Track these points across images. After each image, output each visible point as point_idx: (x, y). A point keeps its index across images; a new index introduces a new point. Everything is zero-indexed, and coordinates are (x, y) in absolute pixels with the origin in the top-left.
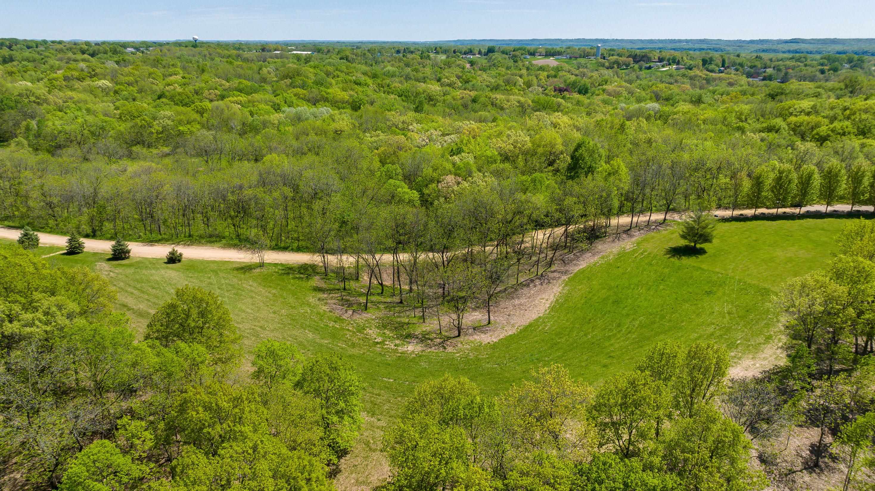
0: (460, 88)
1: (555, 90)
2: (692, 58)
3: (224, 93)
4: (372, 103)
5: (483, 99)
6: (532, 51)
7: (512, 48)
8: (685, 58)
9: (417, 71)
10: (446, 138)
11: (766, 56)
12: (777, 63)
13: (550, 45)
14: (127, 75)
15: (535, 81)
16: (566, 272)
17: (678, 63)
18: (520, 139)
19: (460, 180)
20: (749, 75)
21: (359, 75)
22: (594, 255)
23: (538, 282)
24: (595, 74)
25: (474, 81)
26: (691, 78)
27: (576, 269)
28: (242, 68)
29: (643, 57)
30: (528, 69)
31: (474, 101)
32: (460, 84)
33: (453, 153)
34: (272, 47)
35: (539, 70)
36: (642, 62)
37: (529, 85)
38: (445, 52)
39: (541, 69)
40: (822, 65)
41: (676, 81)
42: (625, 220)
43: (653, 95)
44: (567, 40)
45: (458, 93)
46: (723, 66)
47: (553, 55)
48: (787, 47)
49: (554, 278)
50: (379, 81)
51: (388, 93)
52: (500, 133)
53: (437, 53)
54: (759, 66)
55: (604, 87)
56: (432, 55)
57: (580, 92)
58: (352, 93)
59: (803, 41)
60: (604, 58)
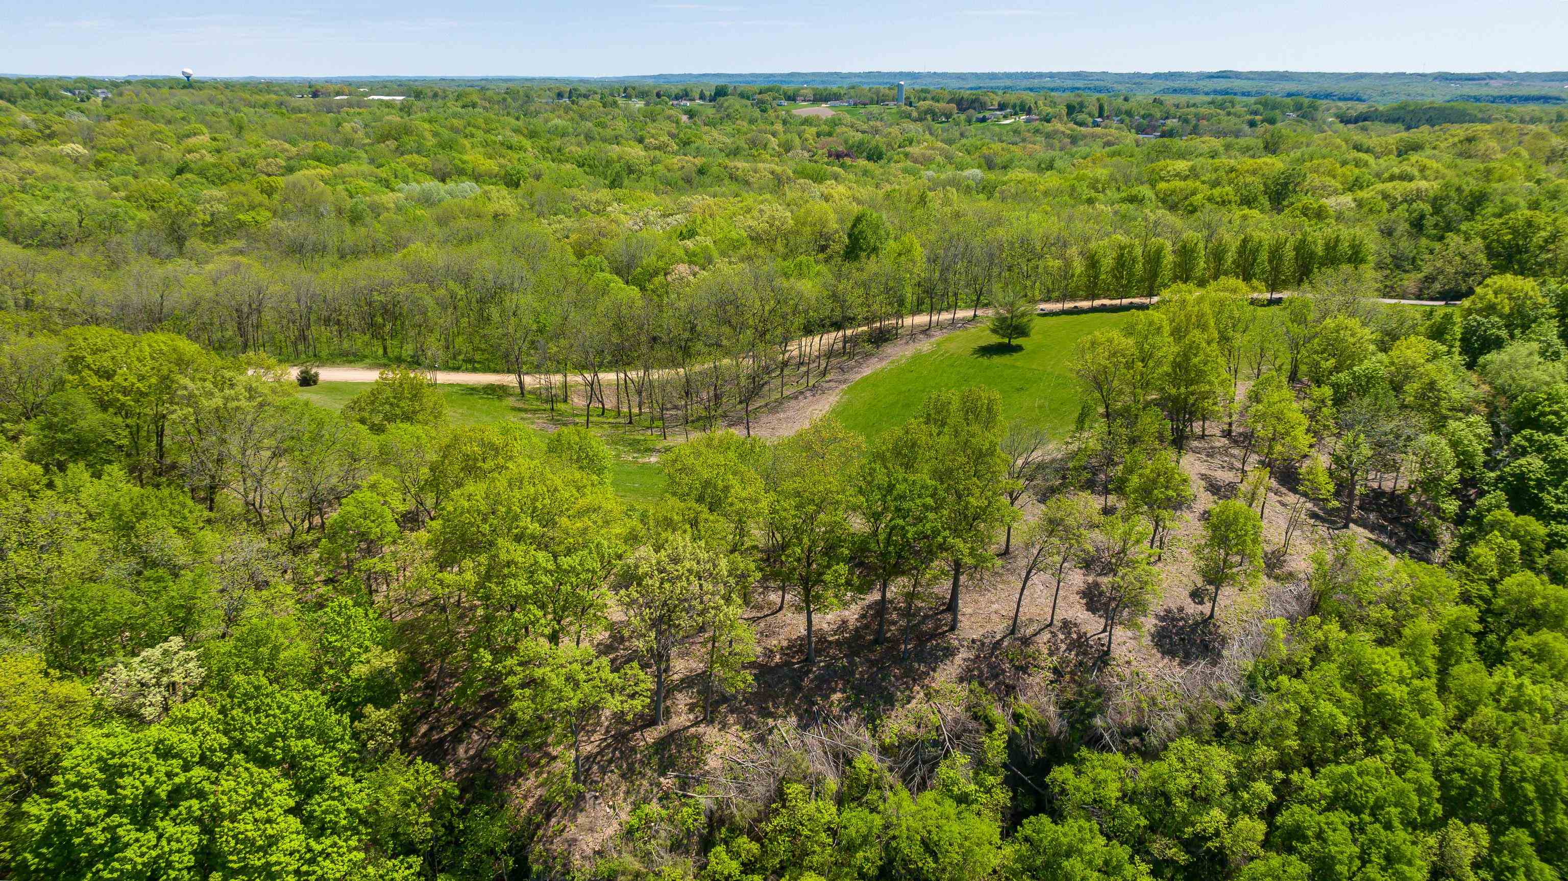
0: (675, 153)
1: (830, 155)
2: (1054, 104)
3: (292, 162)
4: (538, 177)
5: (715, 169)
6: (790, 93)
7: (756, 88)
8: (1040, 103)
9: (603, 125)
10: (669, 220)
11: (1170, 100)
12: (1186, 110)
13: (823, 82)
14: (112, 135)
15: (797, 141)
16: (845, 381)
17: (1029, 112)
18: (777, 215)
19: (697, 269)
20: (1141, 130)
21: (508, 133)
22: (881, 360)
23: (808, 394)
24: (895, 130)
25: (698, 143)
26: (1048, 136)
27: (858, 377)
28: (306, 123)
29: (973, 101)
30: (785, 122)
31: (701, 172)
32: (676, 147)
33: (682, 236)
34: (332, 88)
35: (802, 124)
36: (971, 111)
37: (787, 147)
38: (642, 95)
39: (807, 122)
40: (1256, 113)
41: (1024, 140)
42: (922, 319)
43: (982, 161)
44: (850, 75)
45: (675, 161)
46: (1100, 116)
47: (826, 100)
48: (1211, 85)
49: (829, 389)
50: (542, 142)
51: (561, 161)
52: (749, 210)
53: (628, 97)
54: (1158, 115)
55: (908, 149)
56: (621, 101)
57: (869, 158)
58: (502, 161)
59: (1237, 75)
60: (911, 105)
